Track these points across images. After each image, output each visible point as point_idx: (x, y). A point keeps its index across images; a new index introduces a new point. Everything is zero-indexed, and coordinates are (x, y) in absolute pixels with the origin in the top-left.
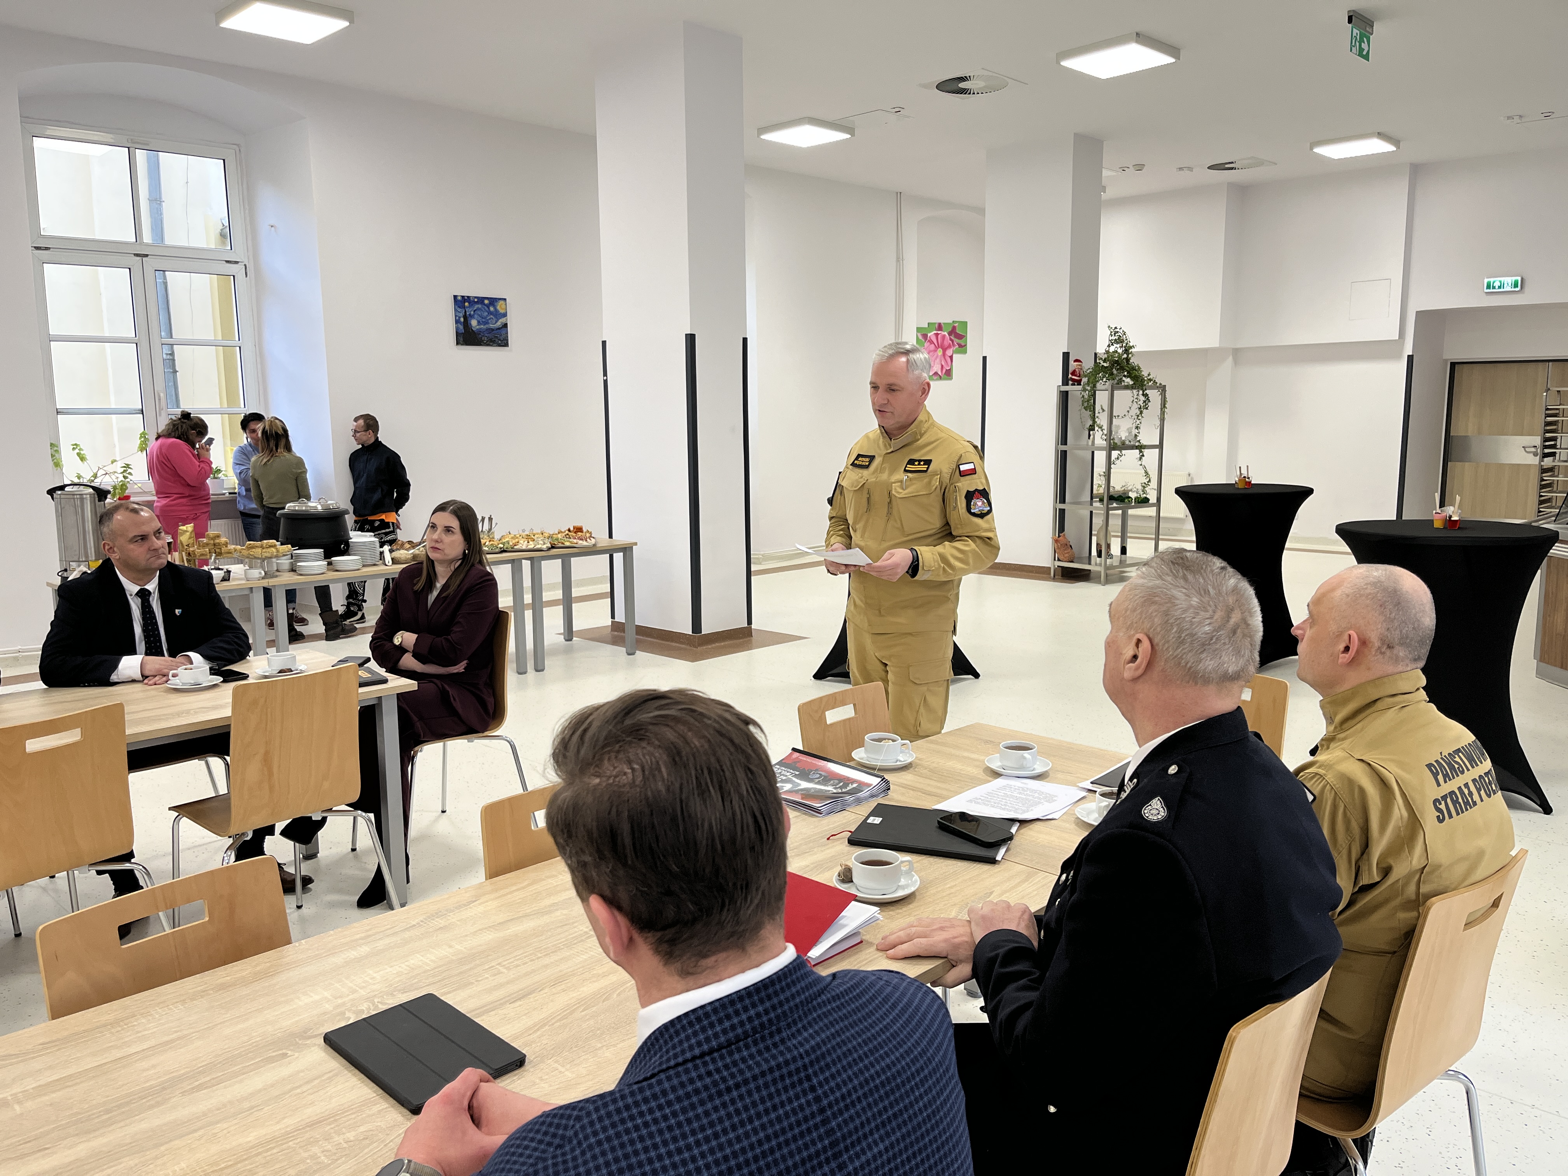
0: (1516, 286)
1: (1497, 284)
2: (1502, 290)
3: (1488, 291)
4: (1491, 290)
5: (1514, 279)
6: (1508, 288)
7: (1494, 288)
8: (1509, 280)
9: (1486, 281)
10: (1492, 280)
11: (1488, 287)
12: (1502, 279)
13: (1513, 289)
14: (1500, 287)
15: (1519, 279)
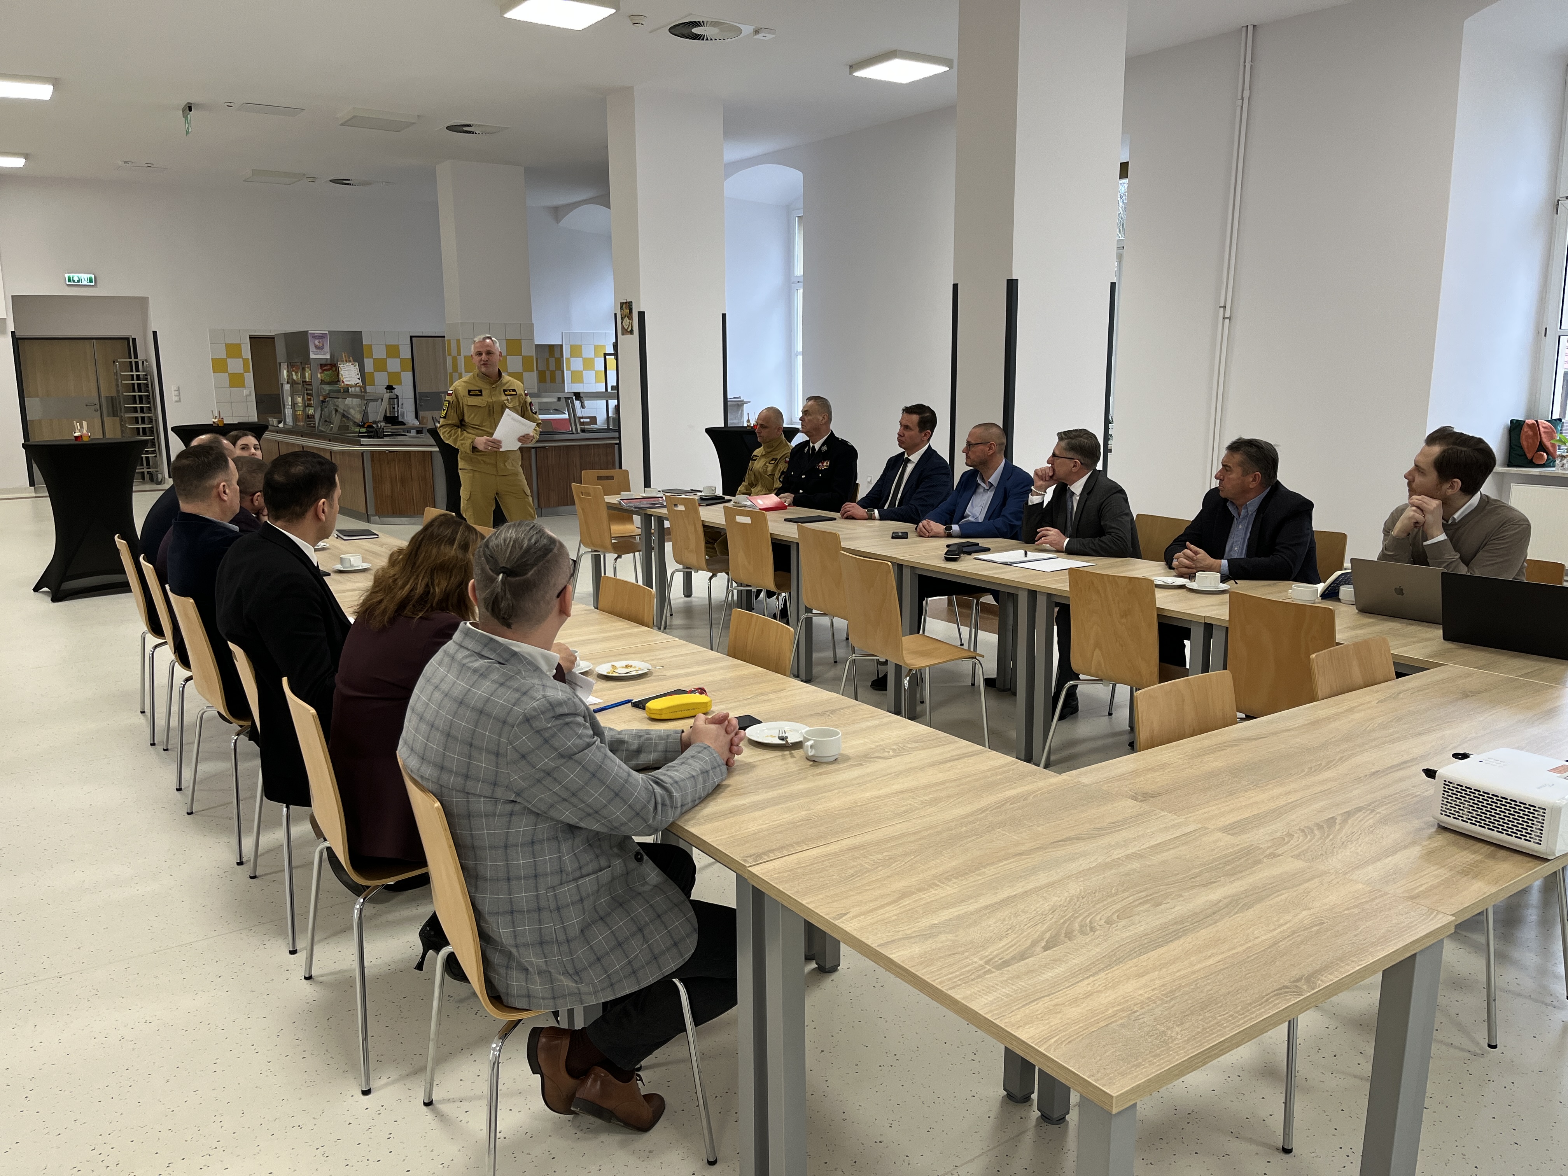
0: (91, 281)
1: (76, 279)
2: (80, 283)
3: (70, 283)
4: (72, 283)
5: (89, 276)
6: (85, 283)
7: (74, 281)
8: (85, 278)
9: (67, 275)
10: (71, 275)
11: (69, 280)
12: (80, 275)
13: (89, 284)
14: (78, 281)
15: (93, 276)
